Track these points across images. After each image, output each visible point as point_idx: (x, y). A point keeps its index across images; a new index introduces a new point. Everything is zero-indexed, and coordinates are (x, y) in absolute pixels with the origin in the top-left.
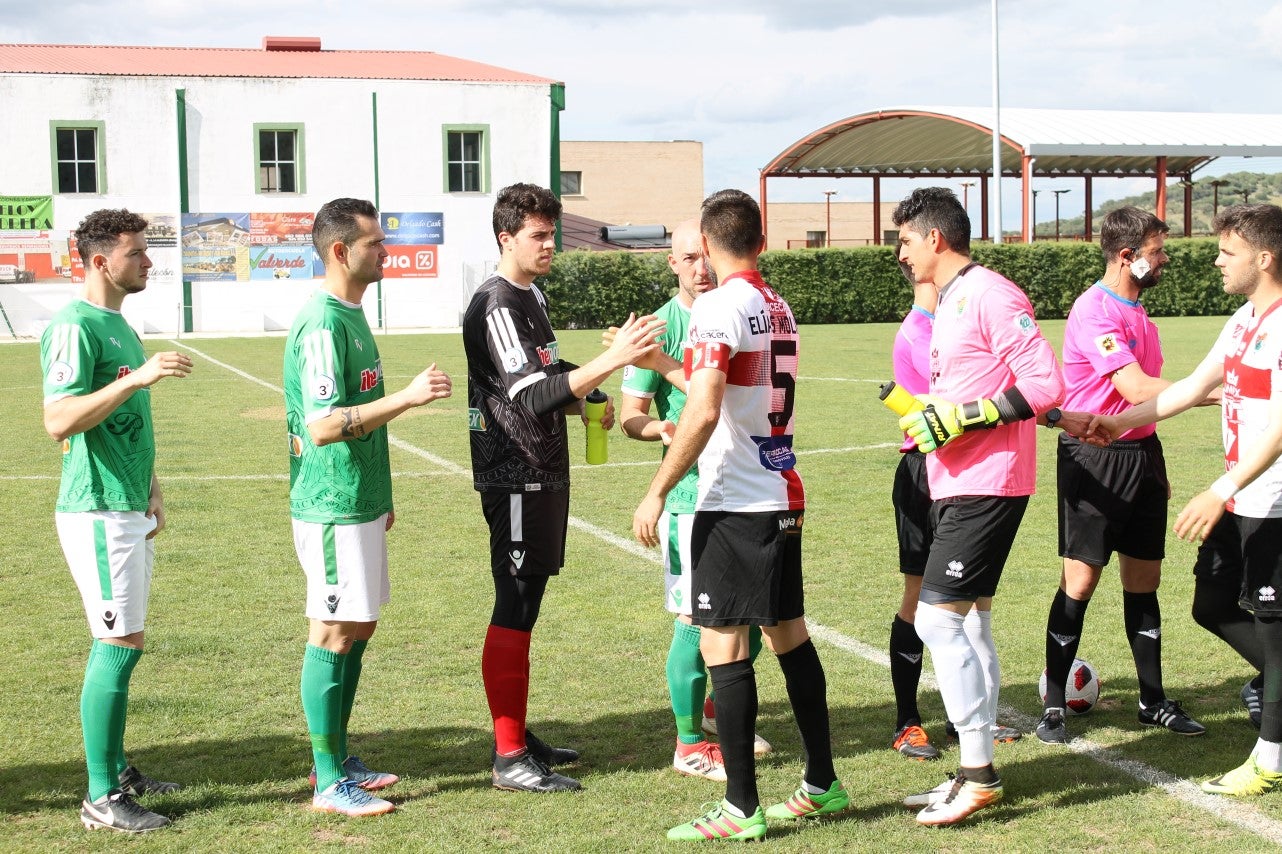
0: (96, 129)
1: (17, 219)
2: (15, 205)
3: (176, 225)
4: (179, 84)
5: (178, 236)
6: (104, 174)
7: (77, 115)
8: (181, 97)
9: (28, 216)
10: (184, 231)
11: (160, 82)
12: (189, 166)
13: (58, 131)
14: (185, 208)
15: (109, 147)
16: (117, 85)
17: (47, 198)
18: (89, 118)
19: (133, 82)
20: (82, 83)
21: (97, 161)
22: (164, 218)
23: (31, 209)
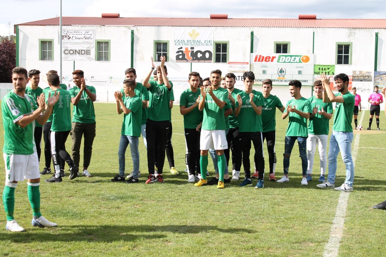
0: (350, 45)
1: (324, 71)
2: (324, 68)
3: (372, 75)
4: (376, 31)
5: (373, 78)
6: (351, 59)
7: (344, 41)
8: (377, 35)
9: (327, 71)
10: (375, 77)
11: (370, 30)
12: (378, 56)
13: (338, 45)
14: (376, 69)
15: (353, 50)
16: (357, 31)
17: (333, 66)
18: (348, 41)
19: (362, 30)
20: (347, 31)
21: (349, 55)
22: (369, 73)
23: (328, 69)
